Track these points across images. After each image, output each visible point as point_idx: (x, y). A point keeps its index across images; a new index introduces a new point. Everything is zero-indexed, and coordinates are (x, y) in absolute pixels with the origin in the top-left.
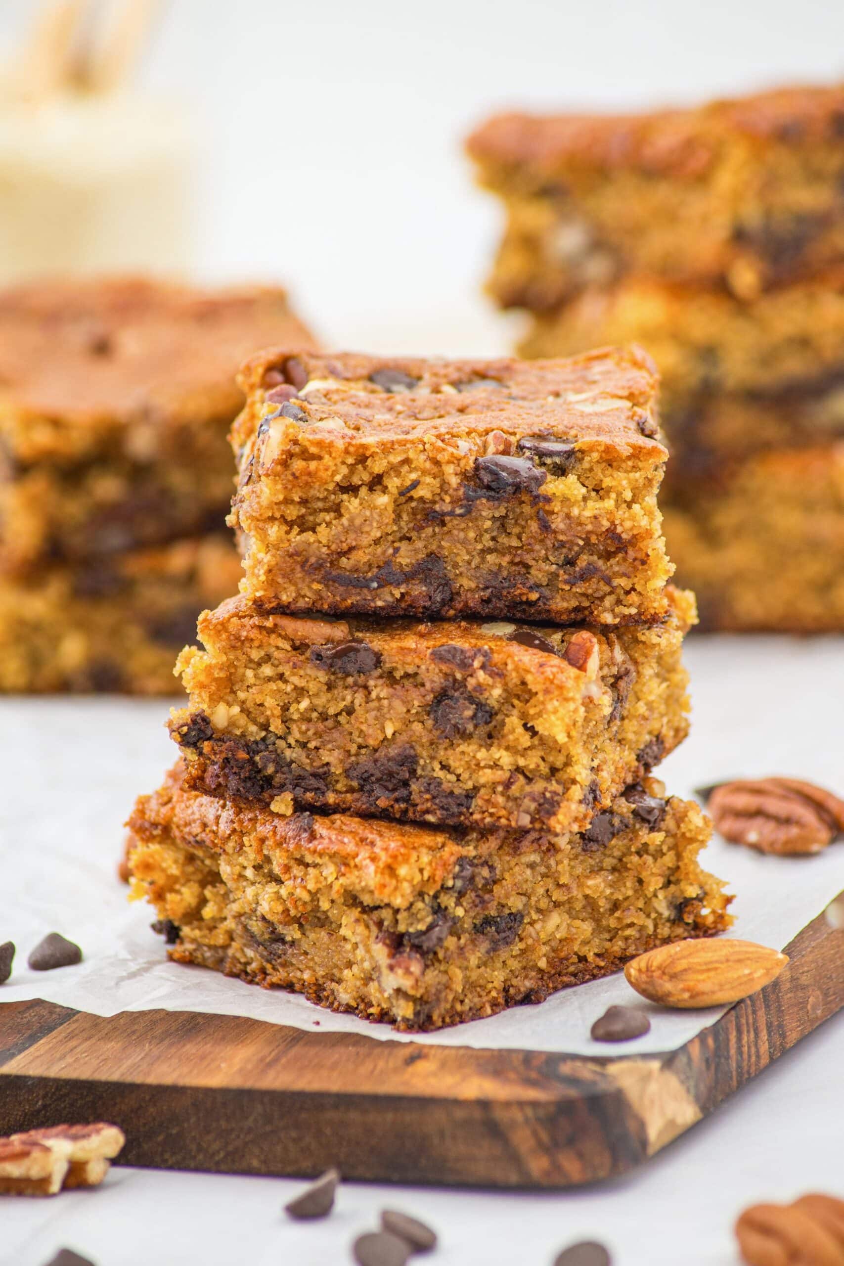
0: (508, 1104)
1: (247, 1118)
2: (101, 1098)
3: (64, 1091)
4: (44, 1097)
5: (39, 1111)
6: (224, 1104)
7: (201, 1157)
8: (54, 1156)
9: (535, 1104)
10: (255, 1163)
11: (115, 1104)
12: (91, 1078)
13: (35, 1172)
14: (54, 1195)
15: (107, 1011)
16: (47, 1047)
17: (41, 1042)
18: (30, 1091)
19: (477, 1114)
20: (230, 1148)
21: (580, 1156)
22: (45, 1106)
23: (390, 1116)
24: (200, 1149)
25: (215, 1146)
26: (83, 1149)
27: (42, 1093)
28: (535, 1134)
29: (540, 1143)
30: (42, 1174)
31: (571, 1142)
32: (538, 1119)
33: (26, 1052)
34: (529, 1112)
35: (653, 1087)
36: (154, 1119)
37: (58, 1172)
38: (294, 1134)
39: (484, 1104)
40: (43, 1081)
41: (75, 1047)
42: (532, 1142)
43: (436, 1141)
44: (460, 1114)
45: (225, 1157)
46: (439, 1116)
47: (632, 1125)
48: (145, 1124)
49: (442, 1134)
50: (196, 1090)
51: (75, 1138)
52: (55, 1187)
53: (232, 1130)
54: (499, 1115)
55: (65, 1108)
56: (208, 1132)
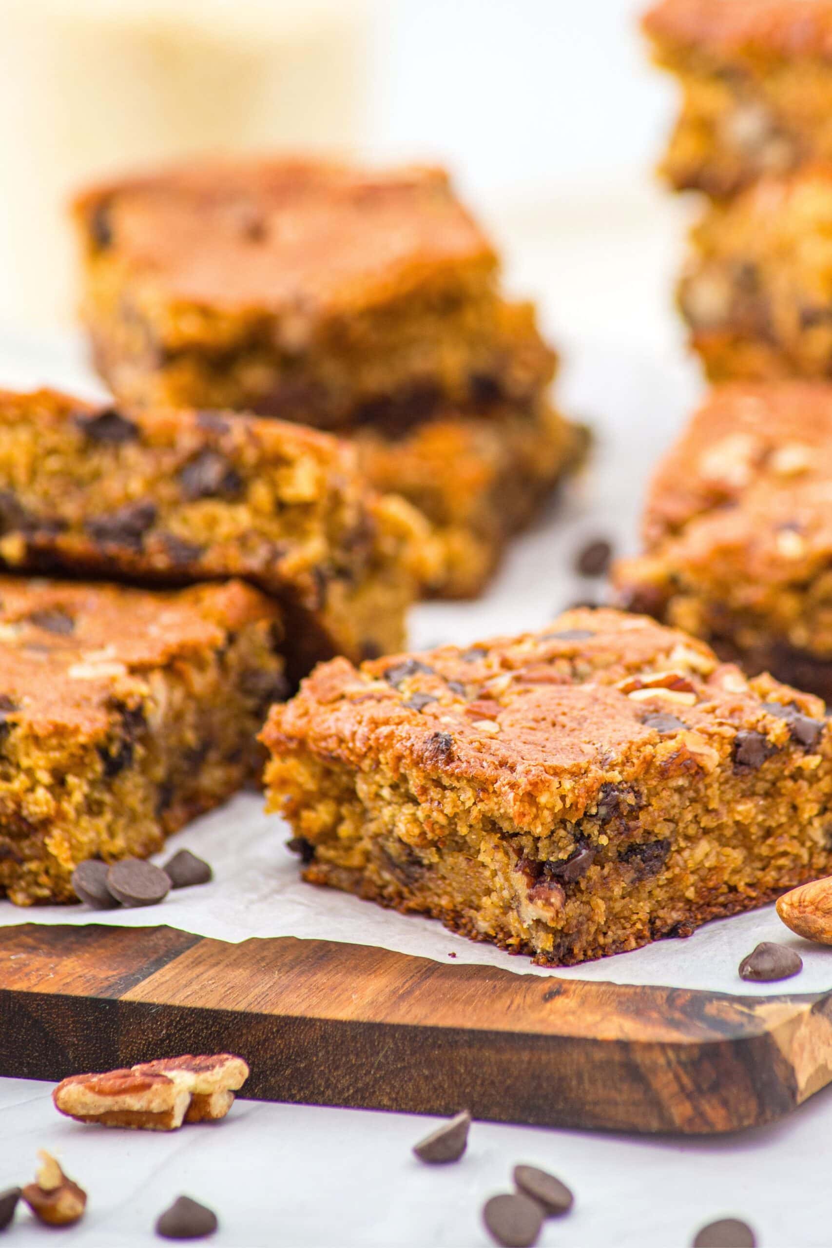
0: (649, 1046)
1: (378, 1053)
2: (227, 1028)
3: (189, 1020)
4: (168, 1027)
5: (162, 1041)
6: (354, 1038)
7: (329, 1092)
8: (175, 1090)
9: (677, 1047)
10: (386, 1101)
11: (241, 1035)
12: (216, 1008)
13: (156, 1106)
14: (175, 1130)
15: (235, 936)
16: (173, 973)
17: (167, 967)
18: (154, 1020)
19: (617, 1057)
20: (360, 1085)
21: (725, 1103)
22: (168, 1036)
23: (526, 1056)
24: (327, 1087)
25: (345, 1082)
26: (206, 1081)
27: (166, 1021)
28: (677, 1078)
29: (682, 1088)
30: (164, 1108)
31: (715, 1088)
32: (680, 1062)
33: (151, 977)
34: (671, 1054)
35: (803, 1031)
36: (282, 1052)
37: (180, 1106)
38: (426, 1072)
39: (624, 1045)
40: (167, 1009)
41: (202, 974)
42: (674, 1088)
43: (574, 1083)
44: (599, 1055)
45: (356, 1092)
46: (577, 1056)
47: (780, 1071)
48: (271, 1058)
49: (580, 1076)
50: (326, 1022)
51: (197, 1070)
52: (177, 1121)
53: (362, 1065)
54: (639, 1057)
55: (189, 1038)
56: (337, 1068)
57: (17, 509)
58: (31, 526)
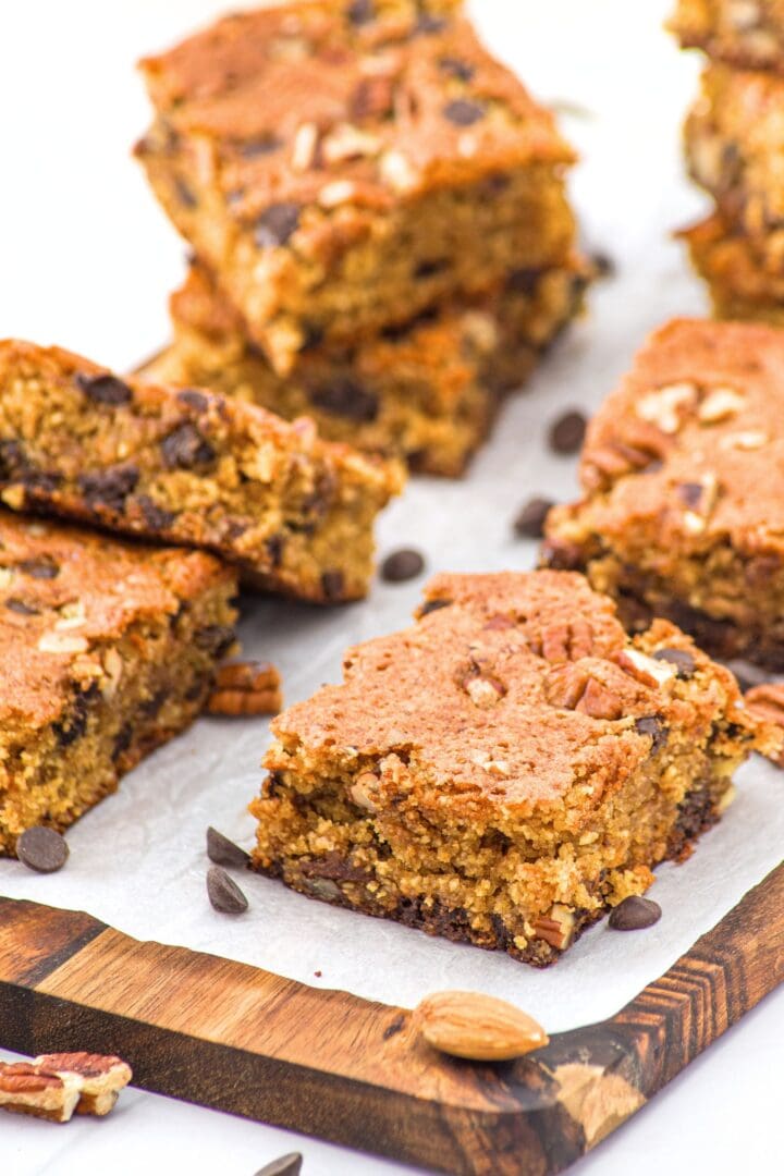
0: (457, 1110)
1: (240, 1073)
2: (119, 1030)
3: (89, 1017)
4: (72, 1019)
5: (68, 1029)
6: (221, 1057)
7: (200, 1095)
8: (65, 1092)
9: (479, 1114)
10: (245, 1111)
11: (131, 1037)
12: (112, 1012)
13: (48, 1105)
14: (65, 1123)
18: (61, 1011)
19: (431, 1113)
20: (225, 1094)
21: (518, 1161)
22: (72, 1026)
23: (358, 1099)
24: (200, 1090)
25: (213, 1089)
26: (92, 1086)
27: (70, 1015)
28: (479, 1138)
29: (483, 1147)
30: (55, 1107)
31: (510, 1149)
32: (481, 1126)
34: (474, 1119)
35: (595, 1092)
36: (163, 1056)
37: (69, 1101)
38: (278, 1095)
39: (437, 1105)
40: (72, 1005)
42: (476, 1145)
43: (396, 1127)
44: (416, 1109)
45: (221, 1100)
46: (398, 1107)
47: (568, 1133)
48: (155, 1059)
49: (401, 1123)
50: (198, 1040)
52: (66, 1116)
53: (227, 1080)
54: (449, 1116)
55: (89, 1031)
56: (207, 1078)
57: (21, 459)
58: (32, 478)
